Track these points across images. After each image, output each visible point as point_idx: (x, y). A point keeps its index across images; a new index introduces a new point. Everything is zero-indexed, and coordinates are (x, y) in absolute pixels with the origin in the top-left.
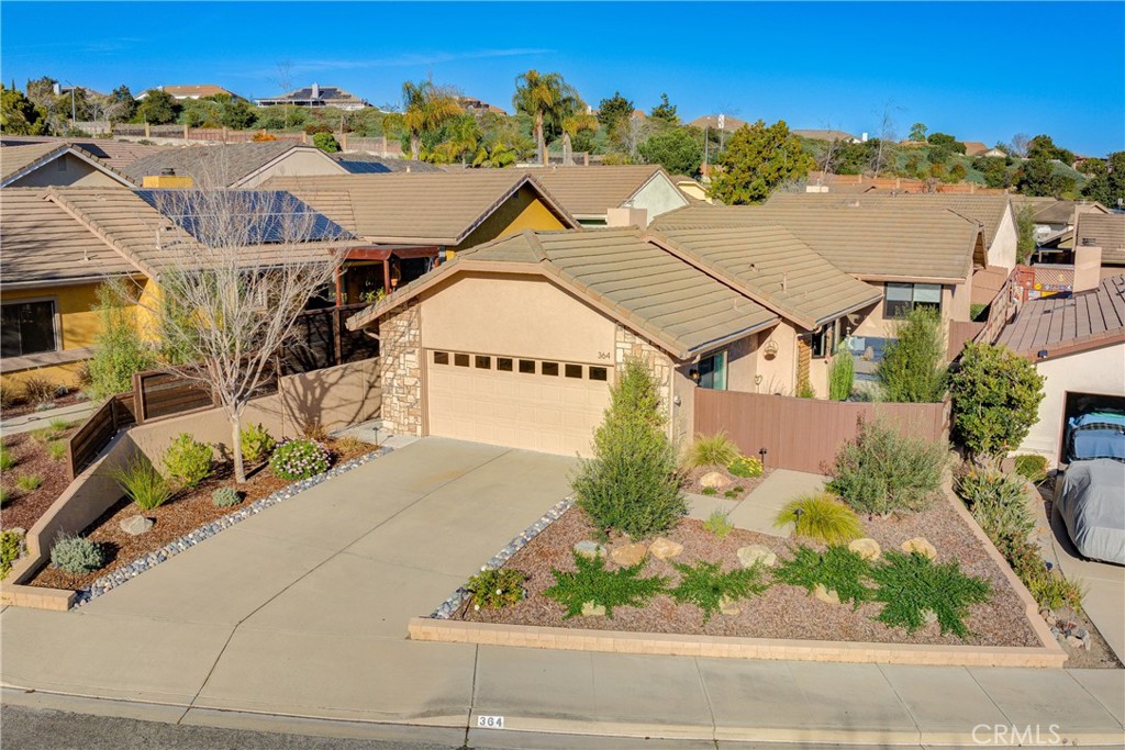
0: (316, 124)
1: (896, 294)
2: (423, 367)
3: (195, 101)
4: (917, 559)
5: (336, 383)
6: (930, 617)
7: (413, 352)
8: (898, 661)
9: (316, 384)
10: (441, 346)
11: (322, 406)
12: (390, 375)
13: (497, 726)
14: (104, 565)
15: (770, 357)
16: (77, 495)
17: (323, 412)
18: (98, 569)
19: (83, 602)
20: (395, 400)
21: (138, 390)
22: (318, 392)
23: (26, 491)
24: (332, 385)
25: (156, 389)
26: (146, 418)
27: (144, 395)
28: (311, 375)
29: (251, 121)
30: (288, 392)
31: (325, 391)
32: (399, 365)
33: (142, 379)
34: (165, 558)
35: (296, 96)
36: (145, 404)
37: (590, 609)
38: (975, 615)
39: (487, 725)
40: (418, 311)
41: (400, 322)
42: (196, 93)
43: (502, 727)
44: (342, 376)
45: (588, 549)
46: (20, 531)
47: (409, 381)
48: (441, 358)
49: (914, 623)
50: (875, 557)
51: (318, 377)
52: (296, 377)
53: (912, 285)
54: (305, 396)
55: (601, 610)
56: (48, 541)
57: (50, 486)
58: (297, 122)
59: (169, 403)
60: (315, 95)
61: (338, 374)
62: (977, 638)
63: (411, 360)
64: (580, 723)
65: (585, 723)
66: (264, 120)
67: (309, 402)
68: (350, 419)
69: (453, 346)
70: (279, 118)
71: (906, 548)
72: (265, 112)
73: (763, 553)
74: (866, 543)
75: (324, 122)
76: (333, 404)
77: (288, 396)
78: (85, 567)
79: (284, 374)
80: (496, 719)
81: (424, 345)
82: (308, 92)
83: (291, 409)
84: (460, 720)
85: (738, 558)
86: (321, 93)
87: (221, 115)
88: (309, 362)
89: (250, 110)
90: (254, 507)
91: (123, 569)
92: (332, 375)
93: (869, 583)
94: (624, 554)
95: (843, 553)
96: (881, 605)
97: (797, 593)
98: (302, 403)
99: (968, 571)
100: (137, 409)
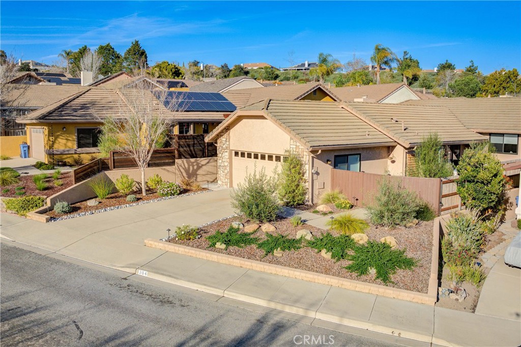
0: (304, 78)
1: (495, 140)
2: (230, 158)
3: (255, 69)
4: (386, 246)
5: (205, 165)
6: (373, 271)
7: (227, 152)
8: (343, 287)
9: (195, 164)
10: (237, 149)
11: (197, 173)
12: (220, 161)
13: (144, 275)
14: (70, 212)
15: (393, 162)
16: (72, 189)
17: (198, 176)
18: (67, 213)
19: (53, 221)
20: (222, 172)
21: (111, 157)
22: (195, 167)
23: (57, 186)
24: (203, 165)
25: (119, 157)
26: (114, 168)
27: (114, 159)
28: (193, 160)
29: (277, 77)
30: (181, 166)
31: (199, 167)
32: (223, 156)
33: (113, 153)
34: (93, 213)
35: (298, 66)
36: (114, 163)
37: (218, 245)
39: (141, 274)
40: (229, 134)
41: (223, 139)
42: (255, 66)
43: (146, 276)
44: (208, 163)
45: (235, 225)
46: (45, 197)
47: (226, 164)
48: (236, 154)
50: (361, 242)
51: (197, 161)
52: (185, 160)
53: (502, 135)
54: (189, 168)
55: (224, 246)
56: (53, 202)
57: (66, 185)
58: (296, 78)
59: (124, 164)
60: (306, 66)
61: (207, 161)
62: (395, 284)
63: (226, 155)
64: (173, 279)
65: (175, 280)
66: (282, 77)
67: (191, 172)
68: (212, 180)
69: (241, 149)
70: (288, 76)
71: (383, 240)
72: (283, 73)
73: (305, 233)
74: (360, 236)
75: (307, 77)
76: (204, 173)
77: (180, 168)
78: (62, 211)
79: (180, 157)
80: (145, 272)
81: (231, 148)
82: (303, 65)
83: (181, 172)
84: (132, 271)
85: (296, 234)
86: (309, 65)
87: (264, 75)
88: (193, 154)
89: (276, 73)
90: (141, 203)
91: (75, 214)
92: (203, 161)
93: (351, 252)
94: (249, 228)
95: (347, 239)
96: (351, 262)
97: (312, 252)
98: (187, 171)
99: (409, 255)
100: (111, 164)
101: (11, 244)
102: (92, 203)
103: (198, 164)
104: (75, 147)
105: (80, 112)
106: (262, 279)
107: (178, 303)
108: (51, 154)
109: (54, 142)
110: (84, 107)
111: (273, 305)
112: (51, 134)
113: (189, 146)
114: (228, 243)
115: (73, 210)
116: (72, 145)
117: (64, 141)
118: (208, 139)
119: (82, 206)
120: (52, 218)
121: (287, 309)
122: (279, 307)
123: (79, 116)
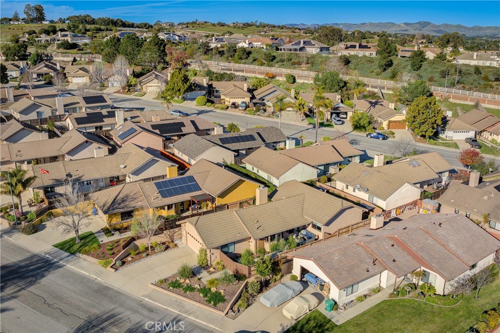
0: (296, 61)
2: (186, 233)
4: (220, 293)
6: (212, 303)
7: (185, 231)
8: (202, 308)
14: (122, 265)
16: (122, 254)
17: (174, 236)
20: (183, 237)
23: (116, 252)
26: (138, 239)
27: (136, 236)
28: (172, 230)
29: (273, 59)
30: (166, 233)
31: (175, 233)
34: (130, 265)
37: (170, 288)
38: (220, 305)
41: (184, 225)
45: (178, 278)
46: (113, 259)
47: (185, 235)
49: (210, 302)
50: (214, 291)
51: (174, 230)
52: (168, 231)
55: (172, 288)
56: (116, 261)
57: (119, 251)
58: (289, 60)
60: (302, 44)
62: (217, 308)
65: (155, 302)
66: (278, 59)
67: (171, 235)
69: (189, 232)
71: (220, 291)
73: (198, 285)
74: (214, 289)
78: (119, 265)
79: (166, 230)
80: (147, 299)
83: (166, 236)
84: (143, 298)
85: (195, 285)
89: (273, 55)
90: (148, 257)
91: (124, 267)
92: (176, 230)
93: (209, 295)
94: (182, 281)
95: (210, 289)
96: (207, 299)
97: (198, 293)
98: (169, 235)
99: (226, 297)
100: (136, 238)
101: (105, 285)
102: (129, 259)
103: (174, 232)
104: (120, 220)
105: (122, 205)
106: (180, 303)
107: (154, 311)
108: (110, 226)
109: (111, 220)
110: (123, 201)
111: (180, 313)
112: (110, 217)
113: (170, 224)
114: (174, 287)
115: (124, 263)
116: (119, 220)
117: (116, 219)
118: (177, 223)
119: (126, 261)
120: (116, 270)
121: (183, 315)
122: (181, 314)
123: (122, 208)
